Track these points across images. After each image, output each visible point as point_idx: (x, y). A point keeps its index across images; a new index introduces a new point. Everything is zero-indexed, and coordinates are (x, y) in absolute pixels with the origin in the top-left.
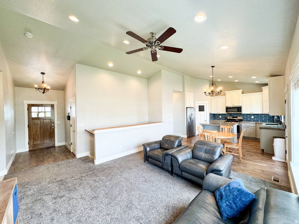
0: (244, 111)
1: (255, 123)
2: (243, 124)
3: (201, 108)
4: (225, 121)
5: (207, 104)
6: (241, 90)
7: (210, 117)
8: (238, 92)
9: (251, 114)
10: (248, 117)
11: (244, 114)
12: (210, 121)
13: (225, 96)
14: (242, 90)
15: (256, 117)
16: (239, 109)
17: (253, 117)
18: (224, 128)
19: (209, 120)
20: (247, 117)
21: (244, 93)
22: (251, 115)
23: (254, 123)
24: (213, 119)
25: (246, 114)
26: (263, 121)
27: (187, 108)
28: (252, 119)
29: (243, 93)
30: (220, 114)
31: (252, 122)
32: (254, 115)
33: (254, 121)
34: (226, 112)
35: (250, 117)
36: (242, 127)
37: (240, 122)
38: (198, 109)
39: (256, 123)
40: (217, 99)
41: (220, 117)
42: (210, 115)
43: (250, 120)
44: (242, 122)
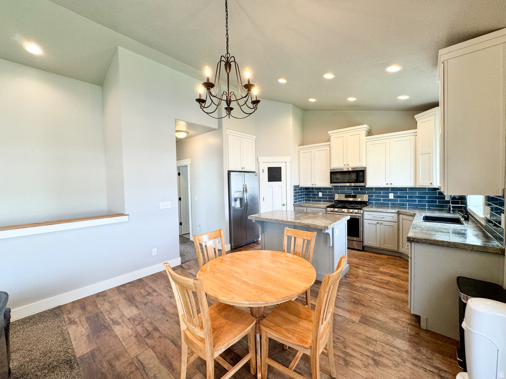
0: (372, 181)
1: (395, 211)
2: (367, 215)
3: (275, 174)
4: (328, 207)
5: (288, 164)
6: (365, 128)
7: (295, 196)
8: (358, 133)
9: (388, 189)
10: (381, 196)
11: (372, 189)
12: (295, 206)
13: (328, 143)
14: (366, 126)
15: (399, 197)
16: (359, 175)
17: (391, 196)
18: (295, 238)
19: (293, 203)
20: (378, 196)
21: (373, 135)
22: (386, 190)
23: (393, 211)
24: (306, 200)
25: (377, 189)
26: (416, 207)
27: (229, 172)
28: (390, 200)
29: (369, 133)
30: (319, 189)
31: (390, 210)
32: (394, 190)
33: (394, 206)
34: (331, 183)
35: (386, 197)
36: (365, 221)
37: (361, 209)
38: (265, 175)
39: (399, 213)
40: (312, 150)
41: (320, 195)
42: (295, 190)
43: (385, 204)
44: (365, 209)
